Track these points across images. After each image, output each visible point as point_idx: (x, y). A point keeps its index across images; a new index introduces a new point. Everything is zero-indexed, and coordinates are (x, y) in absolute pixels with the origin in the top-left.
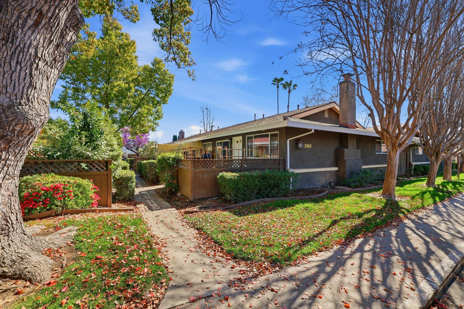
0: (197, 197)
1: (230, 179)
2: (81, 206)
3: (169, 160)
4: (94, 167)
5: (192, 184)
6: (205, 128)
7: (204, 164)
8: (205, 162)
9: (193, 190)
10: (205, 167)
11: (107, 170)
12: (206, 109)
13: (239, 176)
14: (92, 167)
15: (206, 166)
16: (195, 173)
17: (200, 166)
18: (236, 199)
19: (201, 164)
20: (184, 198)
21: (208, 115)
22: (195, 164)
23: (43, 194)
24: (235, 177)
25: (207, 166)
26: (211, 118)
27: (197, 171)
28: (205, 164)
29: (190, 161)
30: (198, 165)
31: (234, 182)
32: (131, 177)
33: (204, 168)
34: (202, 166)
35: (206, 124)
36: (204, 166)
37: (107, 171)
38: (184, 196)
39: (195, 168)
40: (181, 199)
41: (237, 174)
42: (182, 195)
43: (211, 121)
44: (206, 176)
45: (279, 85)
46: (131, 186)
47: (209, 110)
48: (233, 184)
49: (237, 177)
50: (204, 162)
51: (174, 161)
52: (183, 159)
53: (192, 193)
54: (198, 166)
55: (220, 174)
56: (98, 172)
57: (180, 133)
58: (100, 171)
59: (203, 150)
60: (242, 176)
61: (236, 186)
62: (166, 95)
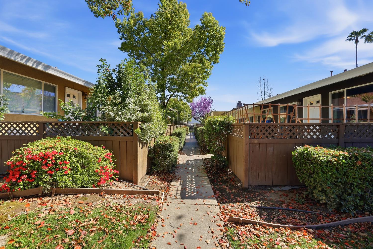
0: (255, 183)
1: (328, 162)
2: (81, 183)
3: (215, 125)
4: (119, 130)
5: (246, 162)
6: (262, 98)
7: (267, 131)
8: (270, 128)
9: (247, 171)
10: (269, 136)
11: (132, 135)
12: (264, 79)
13: (350, 158)
14: (118, 131)
15: (270, 134)
16: (251, 145)
17: (260, 133)
18: (340, 205)
19: (261, 131)
20: (235, 179)
21: (266, 85)
22: (252, 130)
23: (29, 164)
24: (339, 159)
25: (273, 134)
26: (269, 88)
27: (256, 141)
28: (270, 131)
29: (244, 126)
30: (256, 132)
31: (337, 169)
32: (170, 144)
33: (267, 137)
34: (264, 134)
35: (263, 94)
36: (267, 133)
37: (132, 137)
38: (236, 176)
39: (253, 136)
40: (230, 179)
41: (342, 153)
42: (233, 173)
43: (269, 91)
44: (270, 149)
45: (359, 39)
46: (169, 156)
47: (267, 81)
48: (334, 173)
49: (345, 159)
50: (267, 128)
51: (222, 126)
52: (234, 123)
53: (246, 176)
54: (258, 134)
55: (300, 149)
56: (124, 137)
57: (238, 104)
58: (125, 136)
59: (261, 117)
60: (356, 159)
61: (342, 179)
62: (217, 52)
